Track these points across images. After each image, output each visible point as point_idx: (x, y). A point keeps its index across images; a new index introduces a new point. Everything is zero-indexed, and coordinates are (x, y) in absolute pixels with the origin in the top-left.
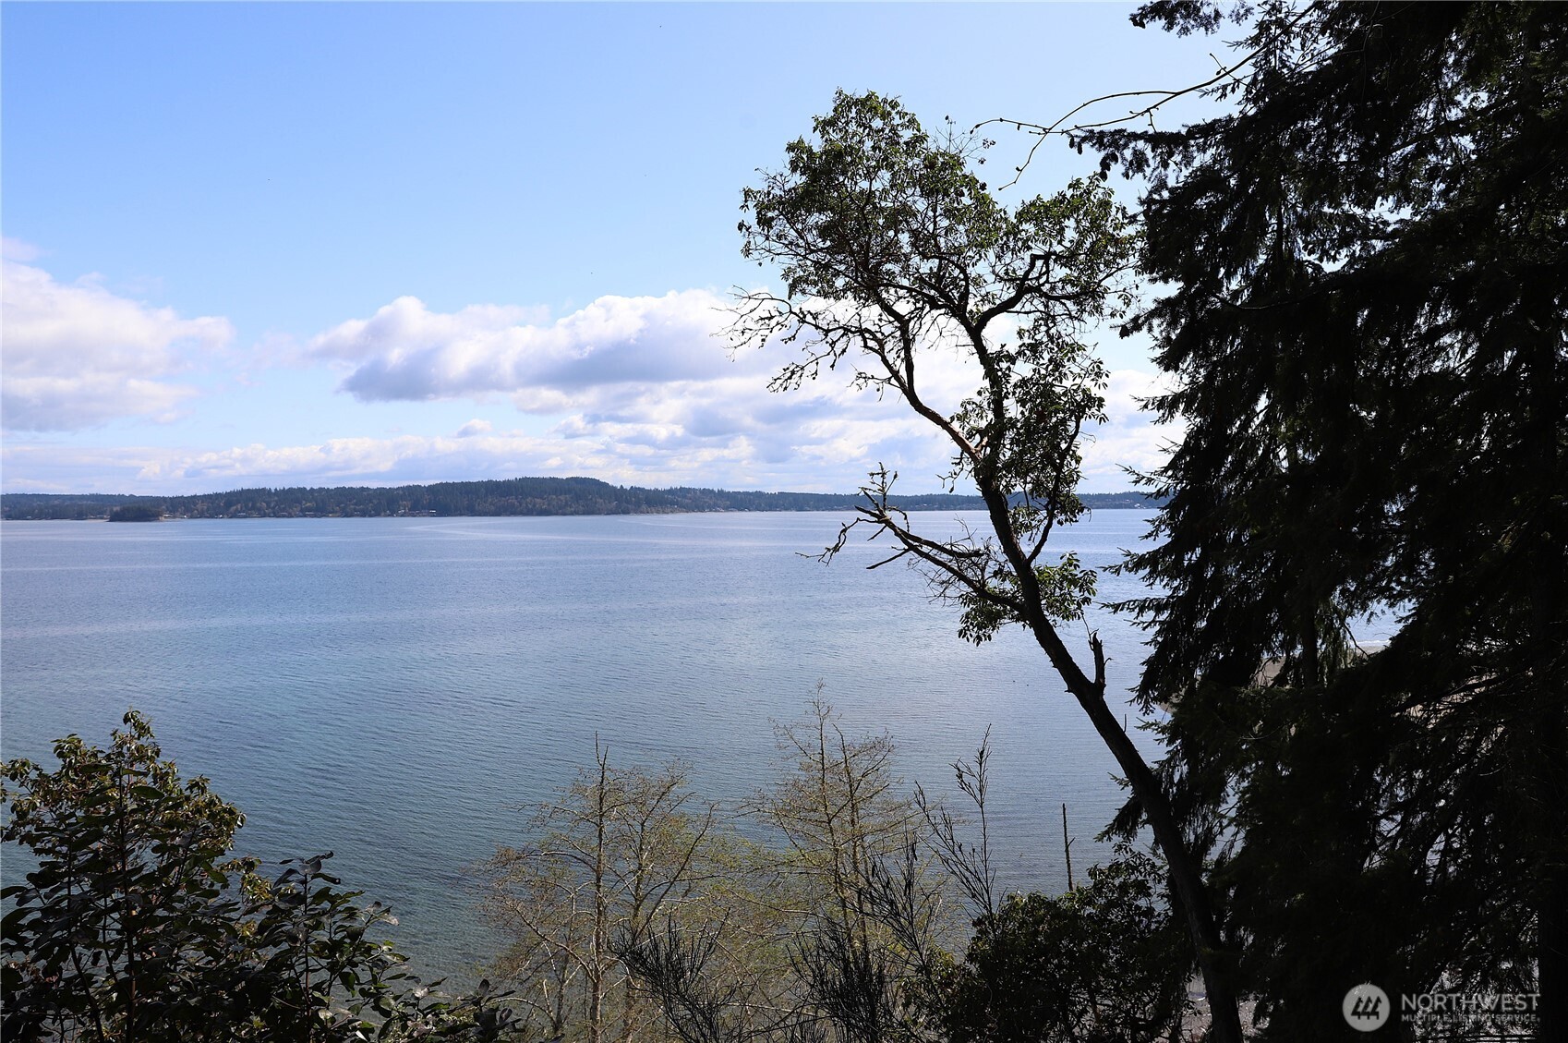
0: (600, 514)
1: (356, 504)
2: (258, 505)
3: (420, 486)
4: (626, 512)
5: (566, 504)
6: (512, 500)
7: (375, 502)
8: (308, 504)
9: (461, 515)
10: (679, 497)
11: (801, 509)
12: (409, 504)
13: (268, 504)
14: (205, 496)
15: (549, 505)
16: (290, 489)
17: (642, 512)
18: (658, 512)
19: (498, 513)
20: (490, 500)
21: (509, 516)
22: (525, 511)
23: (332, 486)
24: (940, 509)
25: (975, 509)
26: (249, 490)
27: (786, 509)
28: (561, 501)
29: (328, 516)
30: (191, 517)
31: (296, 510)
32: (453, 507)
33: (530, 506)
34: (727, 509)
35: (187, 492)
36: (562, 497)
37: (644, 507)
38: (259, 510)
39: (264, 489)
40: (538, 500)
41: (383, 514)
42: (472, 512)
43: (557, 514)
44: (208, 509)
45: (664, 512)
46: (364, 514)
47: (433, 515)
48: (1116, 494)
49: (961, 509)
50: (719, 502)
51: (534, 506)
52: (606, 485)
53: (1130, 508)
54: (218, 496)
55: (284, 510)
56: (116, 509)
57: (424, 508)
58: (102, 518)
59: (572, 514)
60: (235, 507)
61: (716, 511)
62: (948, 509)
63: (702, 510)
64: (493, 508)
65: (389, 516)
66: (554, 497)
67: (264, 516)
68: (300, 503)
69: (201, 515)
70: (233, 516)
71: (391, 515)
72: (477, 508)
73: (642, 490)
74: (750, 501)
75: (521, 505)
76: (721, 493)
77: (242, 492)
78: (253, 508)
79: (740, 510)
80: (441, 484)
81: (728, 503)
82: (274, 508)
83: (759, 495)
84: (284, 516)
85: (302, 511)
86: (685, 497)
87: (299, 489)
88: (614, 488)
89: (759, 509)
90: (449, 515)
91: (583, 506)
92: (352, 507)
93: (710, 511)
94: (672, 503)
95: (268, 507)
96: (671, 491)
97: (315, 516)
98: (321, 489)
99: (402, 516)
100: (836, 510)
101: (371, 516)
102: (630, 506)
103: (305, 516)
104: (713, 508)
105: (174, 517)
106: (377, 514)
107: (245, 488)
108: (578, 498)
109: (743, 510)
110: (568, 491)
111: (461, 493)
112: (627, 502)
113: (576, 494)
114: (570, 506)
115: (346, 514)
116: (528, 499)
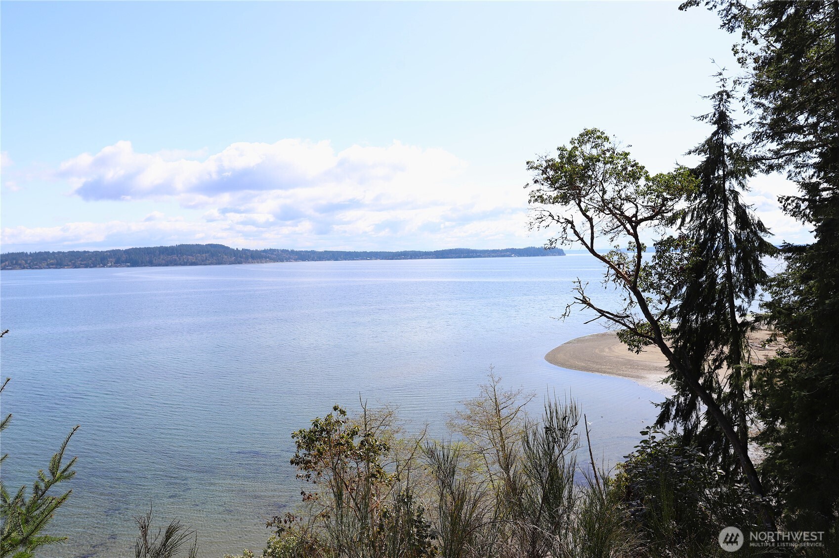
0: (225, 264)
1: (81, 261)
2: (20, 262)
3: (119, 250)
4: (240, 263)
5: (206, 259)
6: (175, 257)
7: (93, 259)
8: (52, 261)
9: (145, 266)
10: (269, 254)
11: (337, 260)
12: (114, 260)
13: (26, 261)
15: (196, 260)
16: (39, 253)
17: (249, 263)
18: (258, 263)
19: (167, 265)
20: (162, 257)
21: (173, 266)
22: (183, 263)
23: (66, 251)
24: (411, 258)
25: (430, 258)
27: (329, 260)
28: (203, 257)
29: (64, 268)
31: (44, 265)
32: (140, 262)
33: (185, 260)
34: (296, 260)
36: (204, 255)
37: (250, 260)
40: (190, 257)
41: (98, 266)
42: (151, 264)
43: (201, 265)
45: (261, 263)
46: (86, 266)
47: (128, 266)
48: (502, 250)
49: (422, 258)
50: (292, 256)
51: (188, 260)
52: (228, 248)
53: (509, 256)
57: (123, 262)
59: (210, 264)
61: (290, 261)
62: (415, 258)
63: (282, 261)
64: (164, 262)
65: (102, 267)
66: (199, 255)
68: (47, 261)
71: (103, 267)
72: (154, 261)
73: (248, 250)
74: (308, 255)
75: (180, 259)
76: (292, 251)
78: (17, 264)
79: (303, 260)
80: (133, 248)
81: (297, 257)
83: (313, 252)
84: (36, 268)
85: (47, 265)
86: (272, 254)
87: (45, 252)
88: (233, 250)
89: (313, 260)
90: (138, 266)
91: (216, 260)
92: (79, 262)
93: (287, 261)
94: (266, 258)
95: (26, 263)
96: (265, 251)
97: (56, 268)
98: (59, 253)
99: (110, 267)
100: (355, 260)
101: (91, 267)
102: (242, 260)
103: (50, 268)
104: (288, 260)
106: (95, 266)
108: (212, 255)
109: (305, 261)
110: (208, 252)
111: (145, 254)
112: (241, 257)
113: (211, 253)
114: (209, 260)
115: (76, 266)
116: (184, 257)
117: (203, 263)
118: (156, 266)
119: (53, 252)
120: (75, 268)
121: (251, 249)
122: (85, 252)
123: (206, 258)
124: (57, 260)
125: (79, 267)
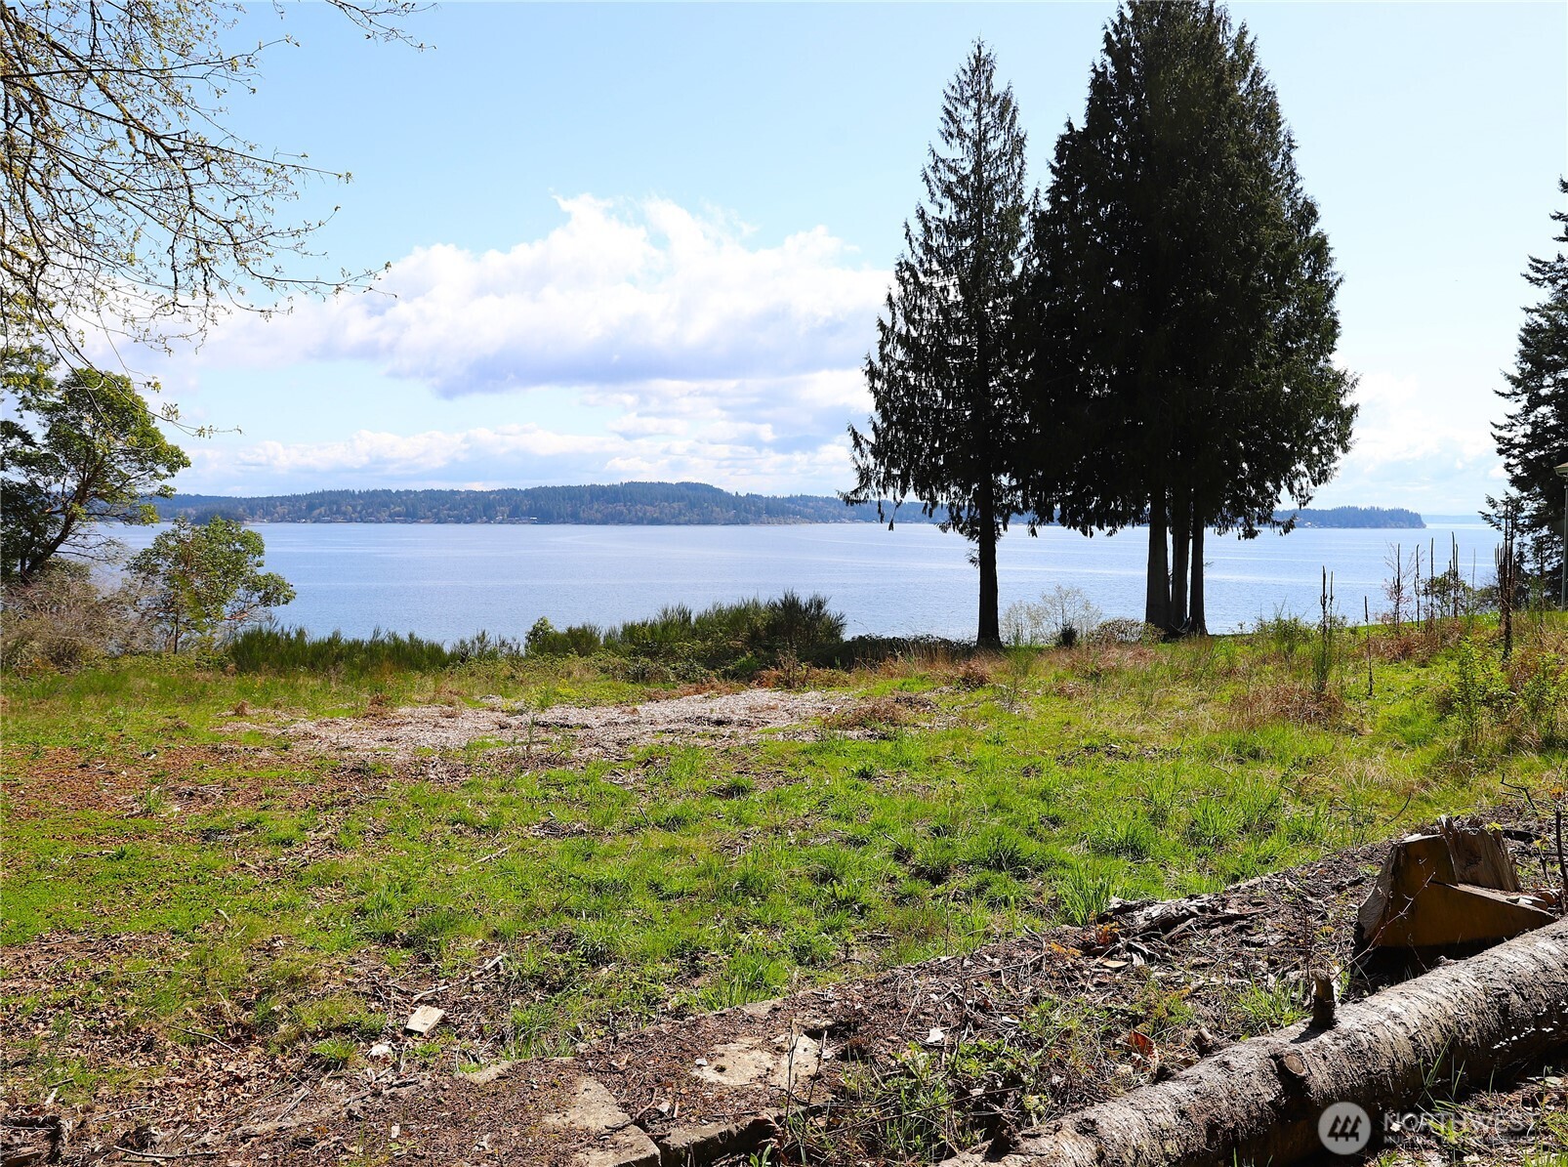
0: (718, 524)
1: (449, 509)
2: (343, 508)
4: (745, 522)
5: (680, 513)
6: (620, 507)
7: (471, 507)
8: (398, 509)
9: (565, 523)
10: (800, 505)
12: (507, 510)
13: (354, 508)
15: (661, 516)
16: (375, 491)
17: (762, 523)
18: (780, 523)
19: (604, 522)
20: (596, 507)
21: (617, 524)
22: (635, 519)
23: (419, 490)
28: (674, 509)
29: (418, 521)
30: (272, 521)
31: (385, 515)
32: (556, 516)
33: (640, 514)
34: (853, 520)
36: (675, 505)
37: (764, 516)
38: (345, 514)
40: (649, 508)
41: (479, 521)
42: (575, 519)
43: (669, 523)
44: (289, 513)
45: (786, 523)
46: (458, 520)
47: (534, 523)
50: (844, 512)
51: (645, 514)
52: (719, 491)
54: (296, 498)
55: (371, 514)
57: (524, 515)
59: (686, 523)
60: (318, 511)
61: (841, 522)
63: (825, 520)
64: (599, 515)
65: (485, 521)
66: (666, 504)
67: (350, 521)
68: (388, 507)
69: (282, 519)
71: (489, 522)
72: (581, 515)
73: (759, 497)
75: (630, 513)
77: (323, 494)
78: (338, 512)
79: (866, 521)
80: (540, 487)
81: (854, 512)
82: (360, 512)
84: (371, 522)
85: (390, 516)
86: (806, 506)
87: (384, 491)
88: (728, 495)
90: (552, 523)
91: (698, 516)
92: (445, 512)
93: (837, 522)
94: (795, 513)
95: (355, 511)
96: (791, 499)
97: (405, 522)
98: (408, 492)
99: (500, 523)
101: (466, 523)
102: (749, 516)
103: (394, 522)
104: (837, 518)
106: (473, 521)
107: (327, 489)
108: (692, 506)
109: (871, 522)
110: (682, 498)
111: (564, 499)
112: (746, 511)
113: (690, 501)
114: (684, 515)
115: (439, 520)
116: (638, 507)
117: (674, 520)
118: (585, 523)
119: (398, 491)
120: (439, 522)
121: (765, 496)
122: (452, 491)
123: (680, 511)
124: (406, 506)
125: (445, 522)
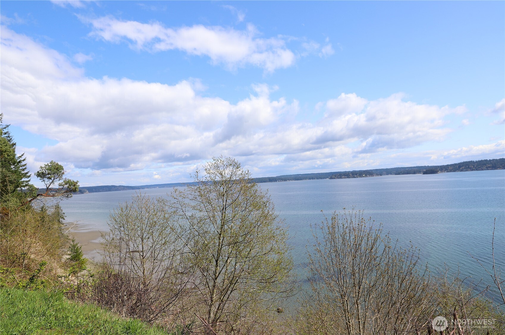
14: (451, 165)
26: (466, 162)
35: (445, 164)
39: (472, 161)
56: (425, 170)
58: (420, 173)
70: (462, 171)
105: (442, 172)
